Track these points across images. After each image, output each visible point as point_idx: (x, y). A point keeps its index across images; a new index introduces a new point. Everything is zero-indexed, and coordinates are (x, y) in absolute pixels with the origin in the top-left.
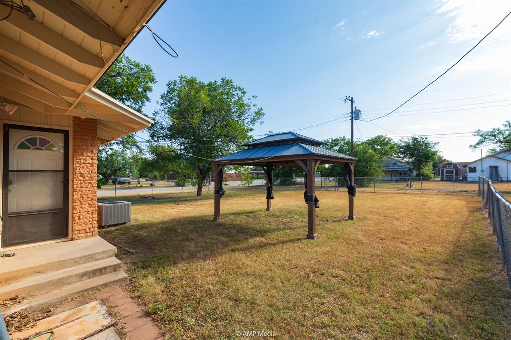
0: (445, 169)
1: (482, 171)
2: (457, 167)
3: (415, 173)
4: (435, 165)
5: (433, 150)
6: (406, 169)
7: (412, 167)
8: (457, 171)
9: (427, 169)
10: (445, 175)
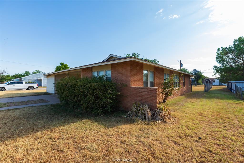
0: (206, 81)
1: (217, 82)
2: (210, 80)
3: (196, 82)
4: (202, 80)
5: (202, 74)
6: (193, 81)
7: (195, 80)
8: (210, 82)
9: (200, 81)
10: (206, 83)
